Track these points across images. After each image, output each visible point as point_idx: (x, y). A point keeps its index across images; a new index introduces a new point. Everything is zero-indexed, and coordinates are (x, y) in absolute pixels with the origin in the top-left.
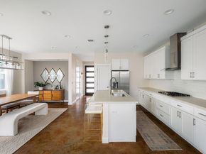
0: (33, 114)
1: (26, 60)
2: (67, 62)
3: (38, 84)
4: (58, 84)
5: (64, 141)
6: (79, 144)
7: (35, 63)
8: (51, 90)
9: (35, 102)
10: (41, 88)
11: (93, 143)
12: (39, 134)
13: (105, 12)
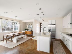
0: (23, 38)
1: (23, 22)
2: (33, 22)
3: (26, 29)
4: (31, 29)
5: (26, 47)
6: (30, 49)
7: (25, 23)
8: (29, 31)
9: (23, 34)
10: (26, 31)
11: (34, 49)
12: (21, 44)
13: (37, 4)
